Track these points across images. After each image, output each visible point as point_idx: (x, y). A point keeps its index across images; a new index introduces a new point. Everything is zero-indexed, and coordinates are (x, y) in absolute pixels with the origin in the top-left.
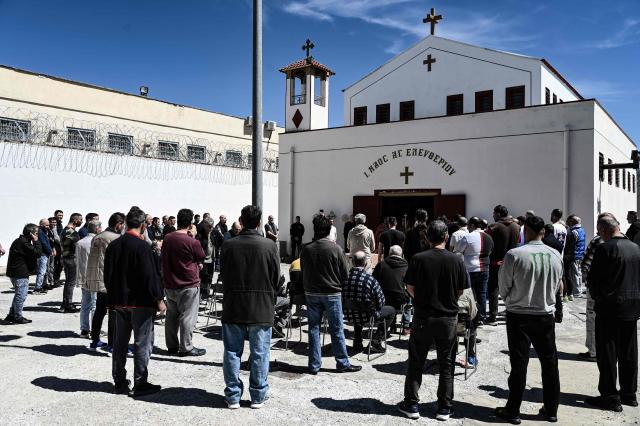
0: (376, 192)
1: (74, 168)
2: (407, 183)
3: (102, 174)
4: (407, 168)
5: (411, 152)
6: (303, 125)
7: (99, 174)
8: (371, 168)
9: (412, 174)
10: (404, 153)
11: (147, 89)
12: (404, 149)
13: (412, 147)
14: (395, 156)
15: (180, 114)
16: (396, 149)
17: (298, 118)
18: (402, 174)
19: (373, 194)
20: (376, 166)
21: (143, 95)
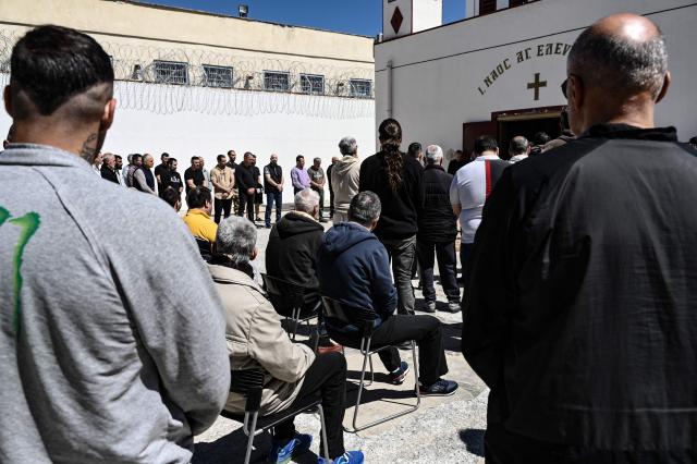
0: (495, 115)
1: (132, 104)
2: (536, 98)
3: (167, 110)
4: (537, 76)
5: (544, 50)
6: (403, 29)
7: (163, 110)
8: (487, 81)
9: (544, 84)
10: (533, 53)
11: (247, 8)
12: (534, 45)
13: (545, 41)
14: (520, 59)
15: (289, 37)
16: (521, 47)
17: (397, 19)
18: (530, 86)
19: (489, 118)
20: (495, 75)
21: (243, 16)
